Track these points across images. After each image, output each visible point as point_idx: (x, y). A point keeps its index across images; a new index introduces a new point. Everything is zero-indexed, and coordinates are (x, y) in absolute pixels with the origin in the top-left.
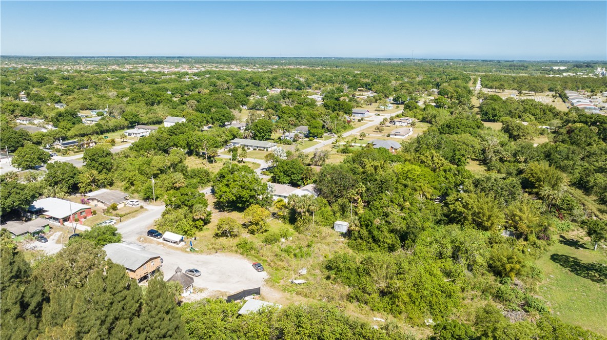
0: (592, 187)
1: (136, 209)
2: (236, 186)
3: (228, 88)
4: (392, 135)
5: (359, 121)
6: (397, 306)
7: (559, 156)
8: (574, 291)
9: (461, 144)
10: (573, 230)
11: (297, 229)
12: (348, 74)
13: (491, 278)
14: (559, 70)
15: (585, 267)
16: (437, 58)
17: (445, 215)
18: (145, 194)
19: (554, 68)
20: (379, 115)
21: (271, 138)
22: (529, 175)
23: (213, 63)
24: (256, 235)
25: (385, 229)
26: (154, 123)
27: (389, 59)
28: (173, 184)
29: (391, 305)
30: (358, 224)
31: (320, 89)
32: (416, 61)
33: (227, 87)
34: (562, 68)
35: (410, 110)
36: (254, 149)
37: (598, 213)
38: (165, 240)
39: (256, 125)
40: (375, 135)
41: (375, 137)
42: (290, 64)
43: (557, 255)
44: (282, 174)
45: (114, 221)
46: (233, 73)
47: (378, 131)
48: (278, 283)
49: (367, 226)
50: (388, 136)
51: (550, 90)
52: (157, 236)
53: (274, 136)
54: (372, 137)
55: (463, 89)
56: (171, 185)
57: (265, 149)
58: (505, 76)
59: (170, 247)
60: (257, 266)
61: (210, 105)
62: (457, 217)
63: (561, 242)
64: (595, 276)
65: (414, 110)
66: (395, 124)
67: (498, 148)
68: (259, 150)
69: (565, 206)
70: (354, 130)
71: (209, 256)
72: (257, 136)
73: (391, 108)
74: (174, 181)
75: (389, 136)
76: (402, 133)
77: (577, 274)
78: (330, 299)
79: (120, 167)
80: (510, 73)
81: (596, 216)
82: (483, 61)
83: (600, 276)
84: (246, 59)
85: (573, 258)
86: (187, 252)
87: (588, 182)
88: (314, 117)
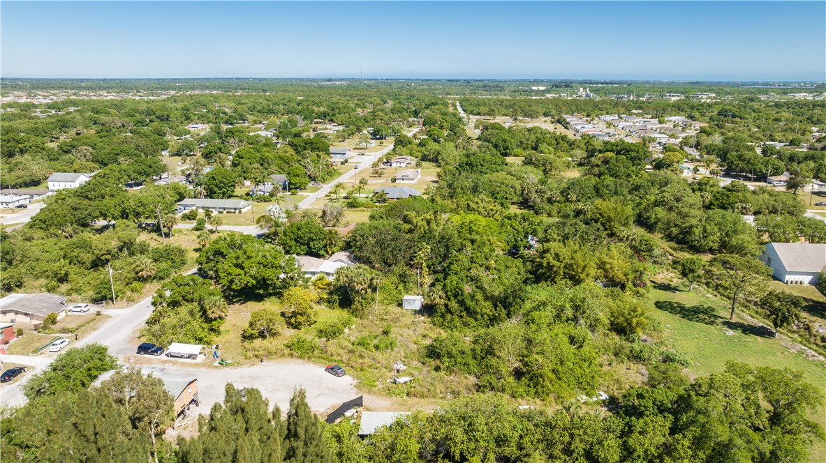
0: (656, 223)
1: (92, 318)
2: (253, 265)
3: (123, 126)
4: (398, 179)
5: (342, 163)
6: (542, 387)
7: (607, 192)
8: (697, 338)
9: (499, 185)
10: (659, 273)
11: (354, 312)
12: (289, 101)
13: (616, 339)
14: (538, 90)
15: (692, 311)
16: (389, 78)
17: (531, 273)
18: (99, 293)
19: (534, 88)
20: (363, 154)
21: (235, 194)
22: (598, 215)
23: (66, 88)
24: (303, 330)
25: (479, 296)
26: (26, 185)
27: (329, 80)
28: (137, 273)
29: (534, 387)
30: (444, 296)
31: (260, 123)
32: (366, 82)
33: (120, 125)
34: (542, 88)
35: (404, 146)
36: (220, 213)
37: (672, 251)
38: (172, 356)
39: (213, 178)
40: (375, 181)
41: (377, 184)
42: (193, 89)
43: (660, 302)
44: (293, 242)
45: (68, 340)
46: (116, 103)
47: (376, 175)
48: (375, 387)
49: (456, 296)
50: (393, 182)
51: (545, 115)
52: (156, 351)
53: (239, 191)
54: (374, 184)
55: (452, 117)
56: (133, 275)
57: (237, 211)
58: (489, 100)
59: (184, 364)
60: (333, 370)
61: (116, 152)
62: (545, 273)
63: (655, 287)
64: (705, 319)
65: (409, 146)
66: (391, 165)
67: (540, 187)
68: (228, 212)
69: (643, 247)
70: (343, 176)
71: (253, 369)
72: (215, 193)
73: (373, 145)
74: (138, 269)
75: (394, 180)
76: (411, 177)
77: (690, 320)
78: (456, 394)
79: (29, 256)
80: (487, 95)
81: (671, 255)
82: (449, 81)
83: (710, 318)
84: (117, 81)
85: (676, 303)
86: (216, 367)
87: (649, 218)
88: (287, 161)
